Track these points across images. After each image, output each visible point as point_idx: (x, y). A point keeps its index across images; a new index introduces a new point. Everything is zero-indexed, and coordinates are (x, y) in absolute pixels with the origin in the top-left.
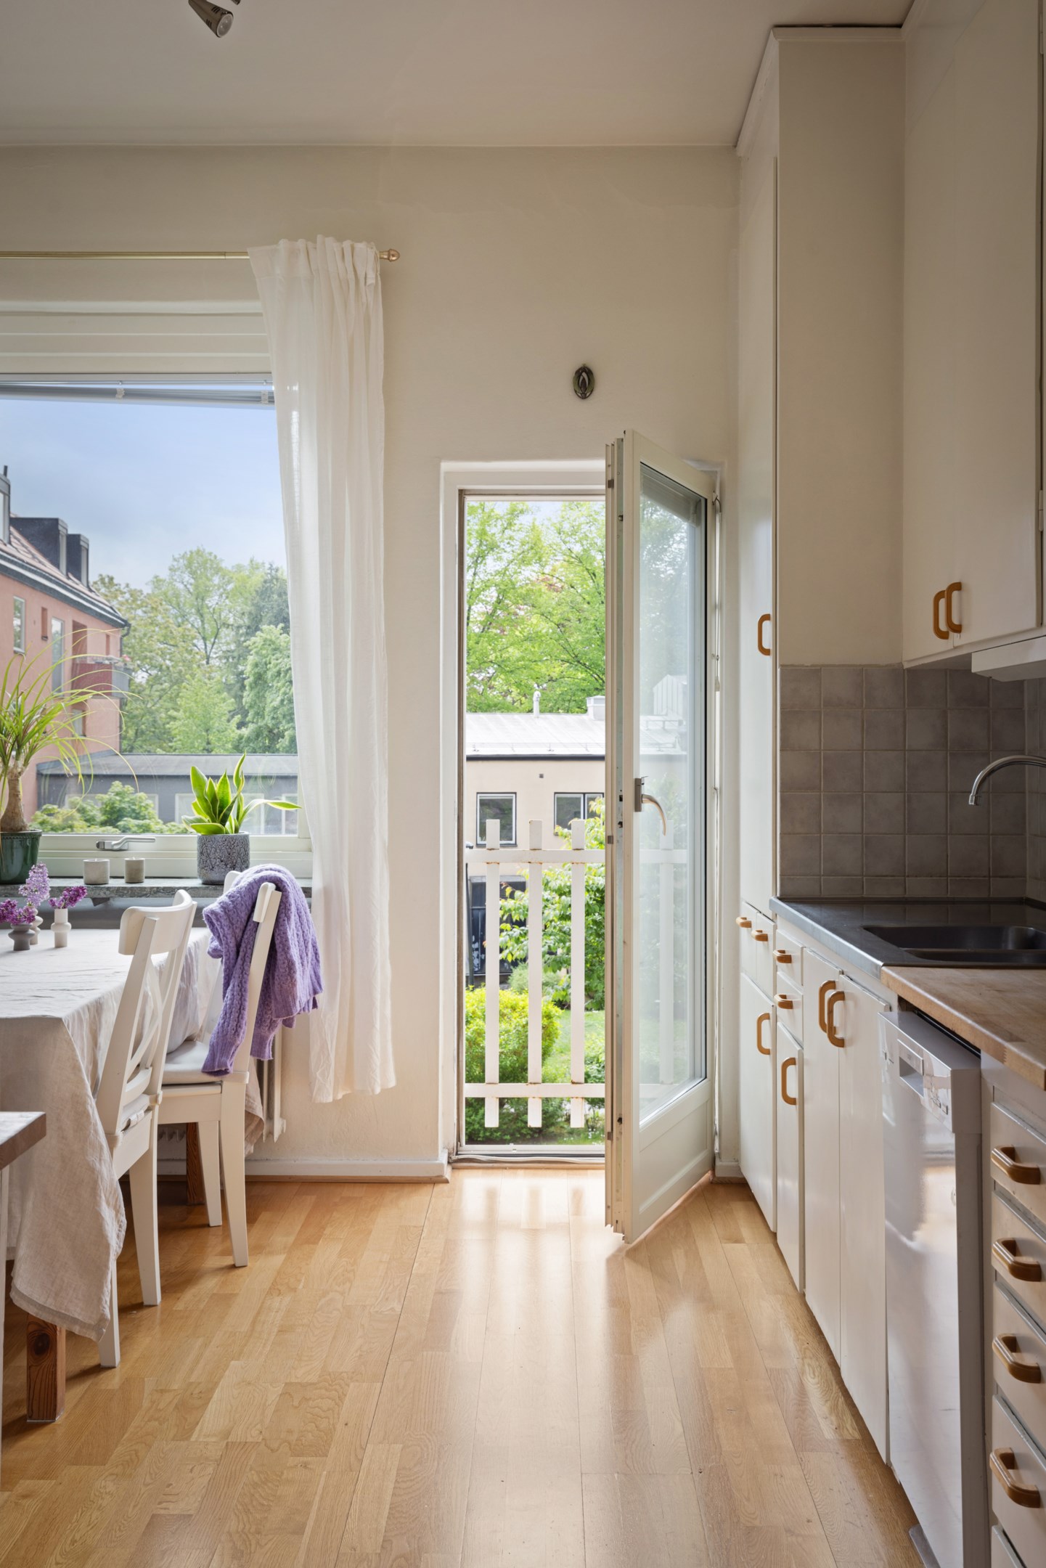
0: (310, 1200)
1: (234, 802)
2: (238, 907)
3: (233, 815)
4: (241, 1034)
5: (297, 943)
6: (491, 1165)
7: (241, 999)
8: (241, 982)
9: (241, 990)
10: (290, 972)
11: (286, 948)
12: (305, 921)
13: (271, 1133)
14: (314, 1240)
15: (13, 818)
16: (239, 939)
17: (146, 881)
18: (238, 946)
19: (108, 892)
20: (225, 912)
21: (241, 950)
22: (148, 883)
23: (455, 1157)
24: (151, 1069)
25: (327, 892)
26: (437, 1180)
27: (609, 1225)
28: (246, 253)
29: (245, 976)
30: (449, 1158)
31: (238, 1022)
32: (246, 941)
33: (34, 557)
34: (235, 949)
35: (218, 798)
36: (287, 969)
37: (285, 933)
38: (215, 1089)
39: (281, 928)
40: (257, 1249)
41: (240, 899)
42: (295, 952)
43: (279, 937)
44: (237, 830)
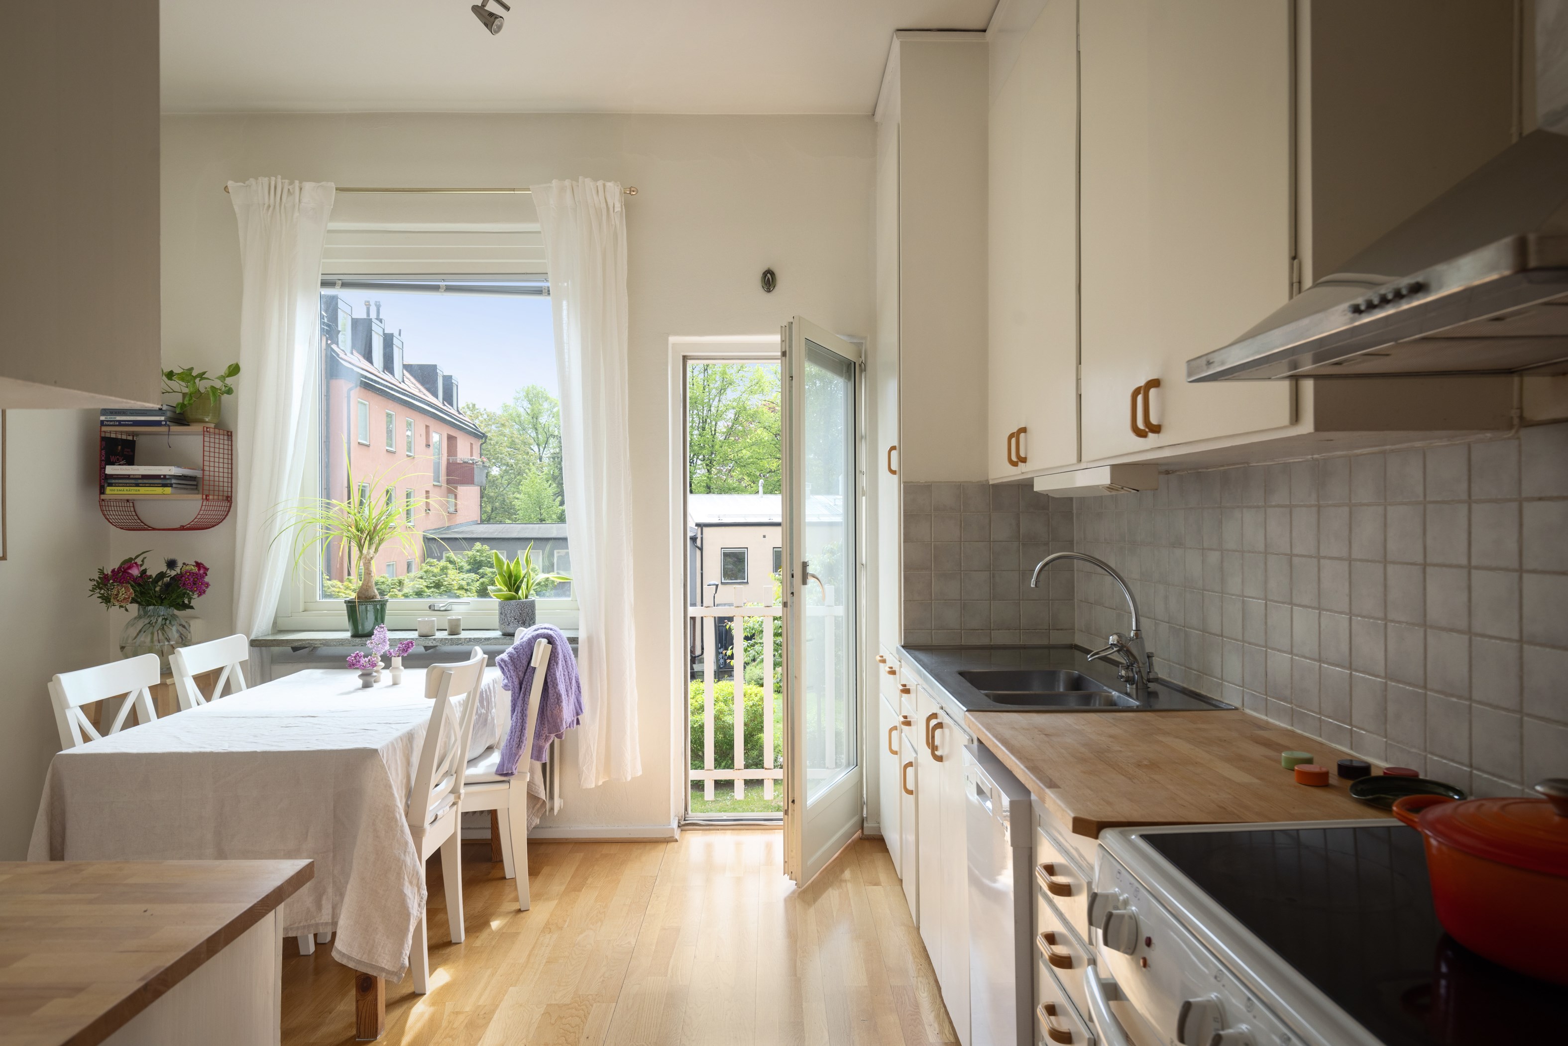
0: (579, 856)
1: (524, 577)
2: (521, 656)
3: (524, 586)
4: (523, 747)
5: (563, 681)
6: (708, 827)
7: (522, 722)
8: (523, 710)
9: (522, 715)
10: (558, 702)
11: (555, 685)
12: (570, 664)
13: (552, 809)
14: (578, 889)
15: (367, 590)
16: (521, 679)
17: (463, 632)
18: (521, 684)
19: (434, 642)
20: (512, 660)
21: (523, 686)
22: (464, 635)
23: (683, 823)
24: (455, 776)
25: (590, 639)
26: (670, 840)
27: (786, 875)
28: (528, 190)
29: (525, 705)
30: (679, 823)
31: (521, 738)
32: (527, 680)
33: (420, 391)
34: (518, 686)
35: (513, 574)
36: (556, 700)
37: (555, 674)
38: (506, 786)
39: (552, 671)
40: (537, 897)
41: (522, 650)
42: (562, 688)
43: (550, 677)
44: (526, 597)
